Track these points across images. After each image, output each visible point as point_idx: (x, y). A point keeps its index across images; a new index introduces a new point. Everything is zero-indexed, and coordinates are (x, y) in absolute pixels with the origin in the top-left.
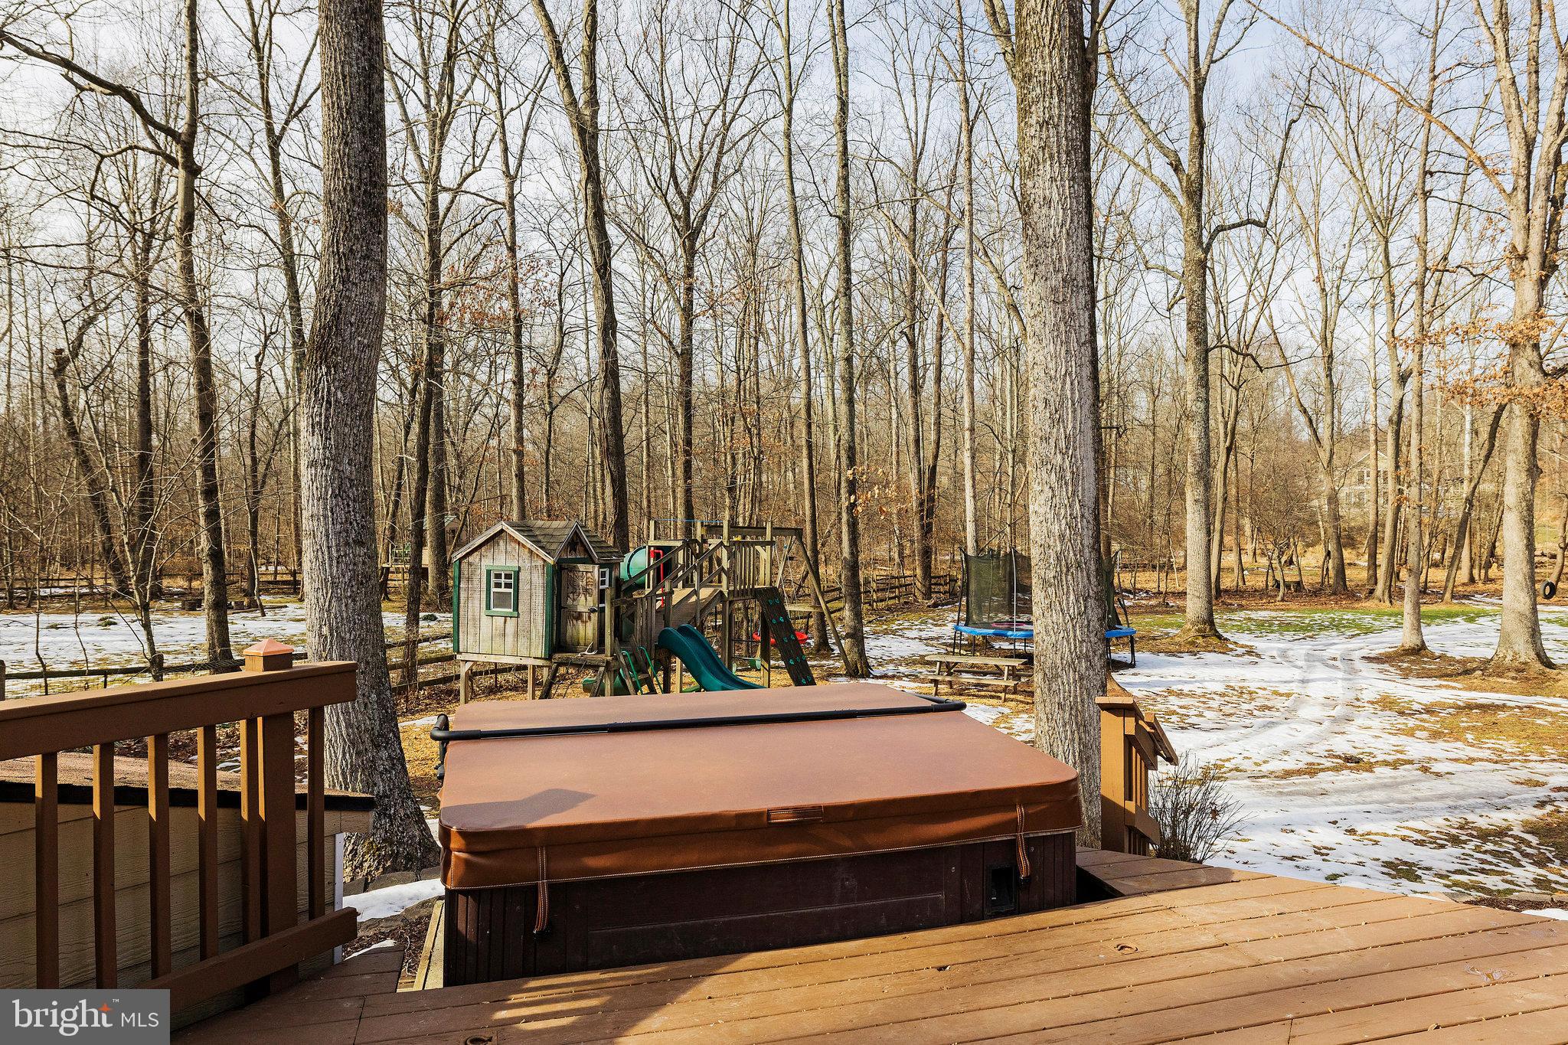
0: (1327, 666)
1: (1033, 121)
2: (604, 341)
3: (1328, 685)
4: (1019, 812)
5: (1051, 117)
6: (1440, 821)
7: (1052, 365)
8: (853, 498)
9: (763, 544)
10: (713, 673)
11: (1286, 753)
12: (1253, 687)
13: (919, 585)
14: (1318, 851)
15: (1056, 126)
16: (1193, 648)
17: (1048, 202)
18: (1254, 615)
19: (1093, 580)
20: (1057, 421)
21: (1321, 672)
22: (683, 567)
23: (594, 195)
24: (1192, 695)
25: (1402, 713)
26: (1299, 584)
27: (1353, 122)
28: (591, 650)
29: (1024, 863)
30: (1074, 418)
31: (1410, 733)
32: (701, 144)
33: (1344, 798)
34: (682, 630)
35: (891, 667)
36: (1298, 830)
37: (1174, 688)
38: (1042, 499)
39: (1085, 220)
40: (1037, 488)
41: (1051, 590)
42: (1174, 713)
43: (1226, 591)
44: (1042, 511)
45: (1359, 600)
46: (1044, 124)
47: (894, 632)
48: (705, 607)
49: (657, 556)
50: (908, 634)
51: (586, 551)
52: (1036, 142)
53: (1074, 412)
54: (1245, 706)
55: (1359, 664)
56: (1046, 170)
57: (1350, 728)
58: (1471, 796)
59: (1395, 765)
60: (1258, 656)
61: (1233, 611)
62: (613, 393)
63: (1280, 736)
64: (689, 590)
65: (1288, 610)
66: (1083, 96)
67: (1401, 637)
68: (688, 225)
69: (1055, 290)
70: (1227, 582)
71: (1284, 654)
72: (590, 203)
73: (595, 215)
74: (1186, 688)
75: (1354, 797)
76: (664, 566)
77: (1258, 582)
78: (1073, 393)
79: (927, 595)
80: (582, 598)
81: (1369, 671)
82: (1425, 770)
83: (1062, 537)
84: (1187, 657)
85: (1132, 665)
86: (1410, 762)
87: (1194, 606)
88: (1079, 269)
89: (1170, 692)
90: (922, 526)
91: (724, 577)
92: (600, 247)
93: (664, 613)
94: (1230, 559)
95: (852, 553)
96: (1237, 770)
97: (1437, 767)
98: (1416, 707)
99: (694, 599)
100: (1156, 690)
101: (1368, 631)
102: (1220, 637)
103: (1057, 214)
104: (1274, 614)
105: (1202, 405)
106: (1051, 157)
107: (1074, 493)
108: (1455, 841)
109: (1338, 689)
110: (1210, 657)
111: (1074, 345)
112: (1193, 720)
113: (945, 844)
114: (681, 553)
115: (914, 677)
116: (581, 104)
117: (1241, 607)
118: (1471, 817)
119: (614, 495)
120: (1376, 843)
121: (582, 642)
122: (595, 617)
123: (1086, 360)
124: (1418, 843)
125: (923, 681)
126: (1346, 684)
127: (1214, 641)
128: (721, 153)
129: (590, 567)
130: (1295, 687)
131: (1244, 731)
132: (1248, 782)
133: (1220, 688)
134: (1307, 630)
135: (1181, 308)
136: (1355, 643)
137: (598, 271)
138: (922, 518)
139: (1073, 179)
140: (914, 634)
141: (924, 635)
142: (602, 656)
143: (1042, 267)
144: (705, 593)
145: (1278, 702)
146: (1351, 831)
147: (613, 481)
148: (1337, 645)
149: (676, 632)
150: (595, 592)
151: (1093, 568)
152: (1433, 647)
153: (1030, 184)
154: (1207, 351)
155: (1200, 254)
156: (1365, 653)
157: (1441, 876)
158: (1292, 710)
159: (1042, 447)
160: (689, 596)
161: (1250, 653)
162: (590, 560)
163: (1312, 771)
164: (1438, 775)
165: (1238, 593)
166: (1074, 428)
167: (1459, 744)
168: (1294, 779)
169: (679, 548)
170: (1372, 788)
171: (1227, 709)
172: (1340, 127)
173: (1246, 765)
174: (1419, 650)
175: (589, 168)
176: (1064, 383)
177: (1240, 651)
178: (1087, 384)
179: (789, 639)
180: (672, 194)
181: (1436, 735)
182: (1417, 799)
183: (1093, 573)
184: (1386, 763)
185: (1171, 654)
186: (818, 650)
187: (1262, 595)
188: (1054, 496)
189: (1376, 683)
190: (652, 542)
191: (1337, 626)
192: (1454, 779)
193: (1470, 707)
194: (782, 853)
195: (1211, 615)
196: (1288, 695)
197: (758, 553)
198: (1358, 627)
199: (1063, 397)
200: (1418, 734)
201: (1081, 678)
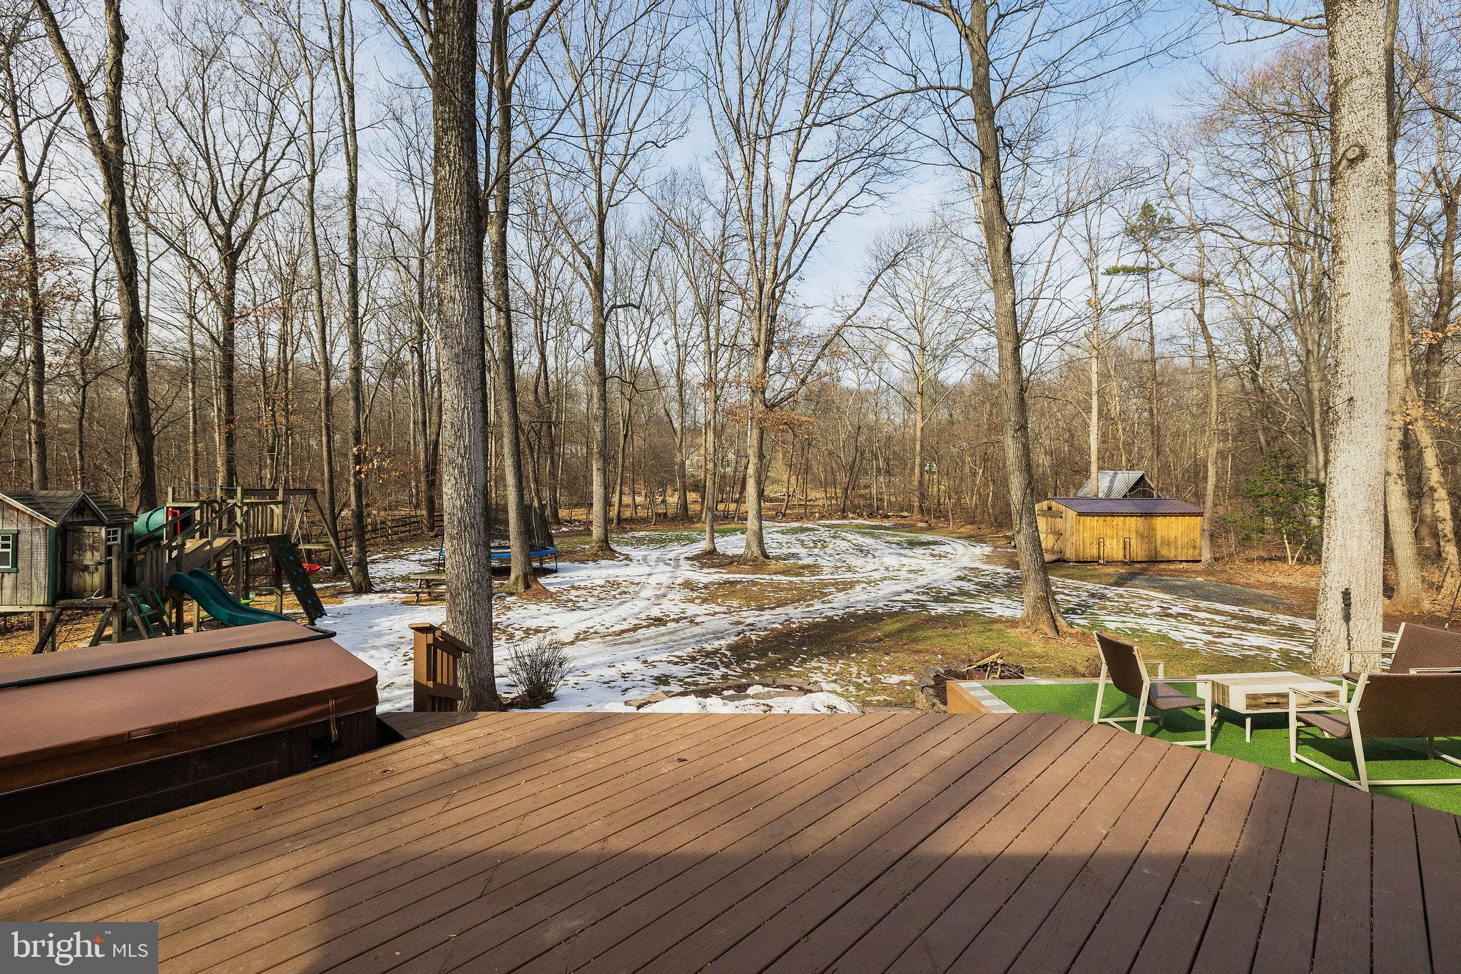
0: (666, 564)
1: (444, 247)
2: (130, 337)
3: (662, 575)
4: (332, 703)
5: (455, 247)
6: (690, 650)
7: (455, 402)
8: (358, 467)
9: (277, 503)
10: (220, 604)
11: (625, 620)
12: (620, 580)
13: (425, 522)
14: (624, 676)
15: (458, 253)
16: (595, 558)
17: (453, 299)
18: (637, 534)
19: (482, 534)
20: (459, 437)
21: (662, 567)
22: (198, 523)
23: (118, 216)
24: (585, 588)
25: (692, 590)
26: (665, 514)
27: (692, 255)
28: (98, 595)
29: (334, 732)
30: (470, 435)
31: (692, 601)
32: (241, 185)
33: (647, 643)
34: (194, 573)
35: (390, 584)
36: (617, 665)
37: (576, 584)
38: (449, 485)
39: (478, 314)
40: (446, 478)
41: (455, 542)
42: (571, 600)
43: (626, 520)
44: (449, 492)
45: (694, 523)
46: (450, 251)
47: (401, 557)
48: (222, 552)
49: (174, 515)
50: (412, 557)
51: (95, 514)
52: (445, 261)
53: (470, 431)
54: (613, 593)
55: (682, 562)
56: (452, 280)
57: (664, 601)
58: (709, 634)
59: (677, 621)
60: (631, 560)
61: (626, 532)
62: (139, 380)
63: (625, 610)
64: (205, 540)
65: (657, 530)
66: (477, 237)
67: (703, 545)
68: (229, 244)
69: (457, 355)
70: (627, 514)
71: (645, 559)
72: (115, 221)
73: (120, 232)
74: (582, 584)
75: (652, 641)
76: (182, 523)
77: (642, 513)
78: (469, 420)
79: (432, 529)
80: (89, 554)
81: (685, 565)
82: (692, 622)
83: (462, 508)
84: (591, 564)
85: (556, 571)
86: (686, 618)
87: (597, 532)
88: (474, 344)
89: (573, 587)
90: (428, 482)
91: (238, 530)
92: (126, 261)
93: (176, 562)
94: (627, 500)
95: (358, 506)
96: (595, 633)
97: (698, 620)
98: (700, 585)
99: (208, 547)
100: (565, 587)
101: (693, 541)
102: (611, 550)
103: (458, 308)
104: (648, 533)
105: (602, 412)
106: (455, 272)
107: (469, 481)
108: (693, 659)
109: (665, 579)
110: (603, 562)
111: (470, 390)
112: (581, 604)
113: (277, 731)
114: (198, 513)
115: (403, 590)
116: (105, 137)
117: (632, 530)
118: (705, 645)
119: (140, 462)
120: (655, 666)
121: (88, 589)
122: (102, 569)
123: (478, 400)
124: (676, 663)
125: (410, 593)
126: (670, 575)
127: (608, 552)
128: (261, 195)
129: (97, 529)
130: (643, 579)
131: (607, 608)
132: (599, 640)
133: (602, 582)
134: (662, 543)
135: (591, 352)
136: (685, 549)
137: (123, 279)
138: (427, 476)
139: (469, 287)
140: (416, 557)
141: (423, 558)
142: (110, 600)
143: (449, 340)
144: (219, 542)
145: (632, 589)
146: (645, 662)
147: (139, 451)
148: (677, 550)
149: (186, 575)
150: (103, 548)
151: (482, 526)
152: (720, 549)
153: (442, 286)
154: (605, 380)
155: (602, 321)
156: (686, 555)
157: (680, 681)
158: (636, 593)
159: (449, 452)
160: (204, 545)
161: (626, 559)
162: (100, 523)
163: (635, 628)
164: (697, 624)
165: (631, 520)
166: (470, 441)
167: (714, 605)
168: (625, 635)
169: (196, 509)
170: (663, 635)
171: (602, 596)
172: (685, 256)
173: (602, 629)
174: (712, 552)
175: (113, 193)
176: (463, 413)
177: (622, 557)
178: (479, 415)
179: (298, 572)
180: (213, 218)
181: (705, 601)
182: (683, 639)
183: (482, 530)
184: (674, 620)
185: (583, 562)
186: (335, 575)
187: (644, 521)
188: (457, 483)
189: (688, 572)
190: (170, 504)
191: (678, 539)
192: (704, 625)
193: (725, 583)
194: (143, 758)
195: (606, 537)
196: (638, 584)
197: (272, 511)
198: (689, 539)
199: (462, 421)
200: (697, 601)
201: (474, 595)
